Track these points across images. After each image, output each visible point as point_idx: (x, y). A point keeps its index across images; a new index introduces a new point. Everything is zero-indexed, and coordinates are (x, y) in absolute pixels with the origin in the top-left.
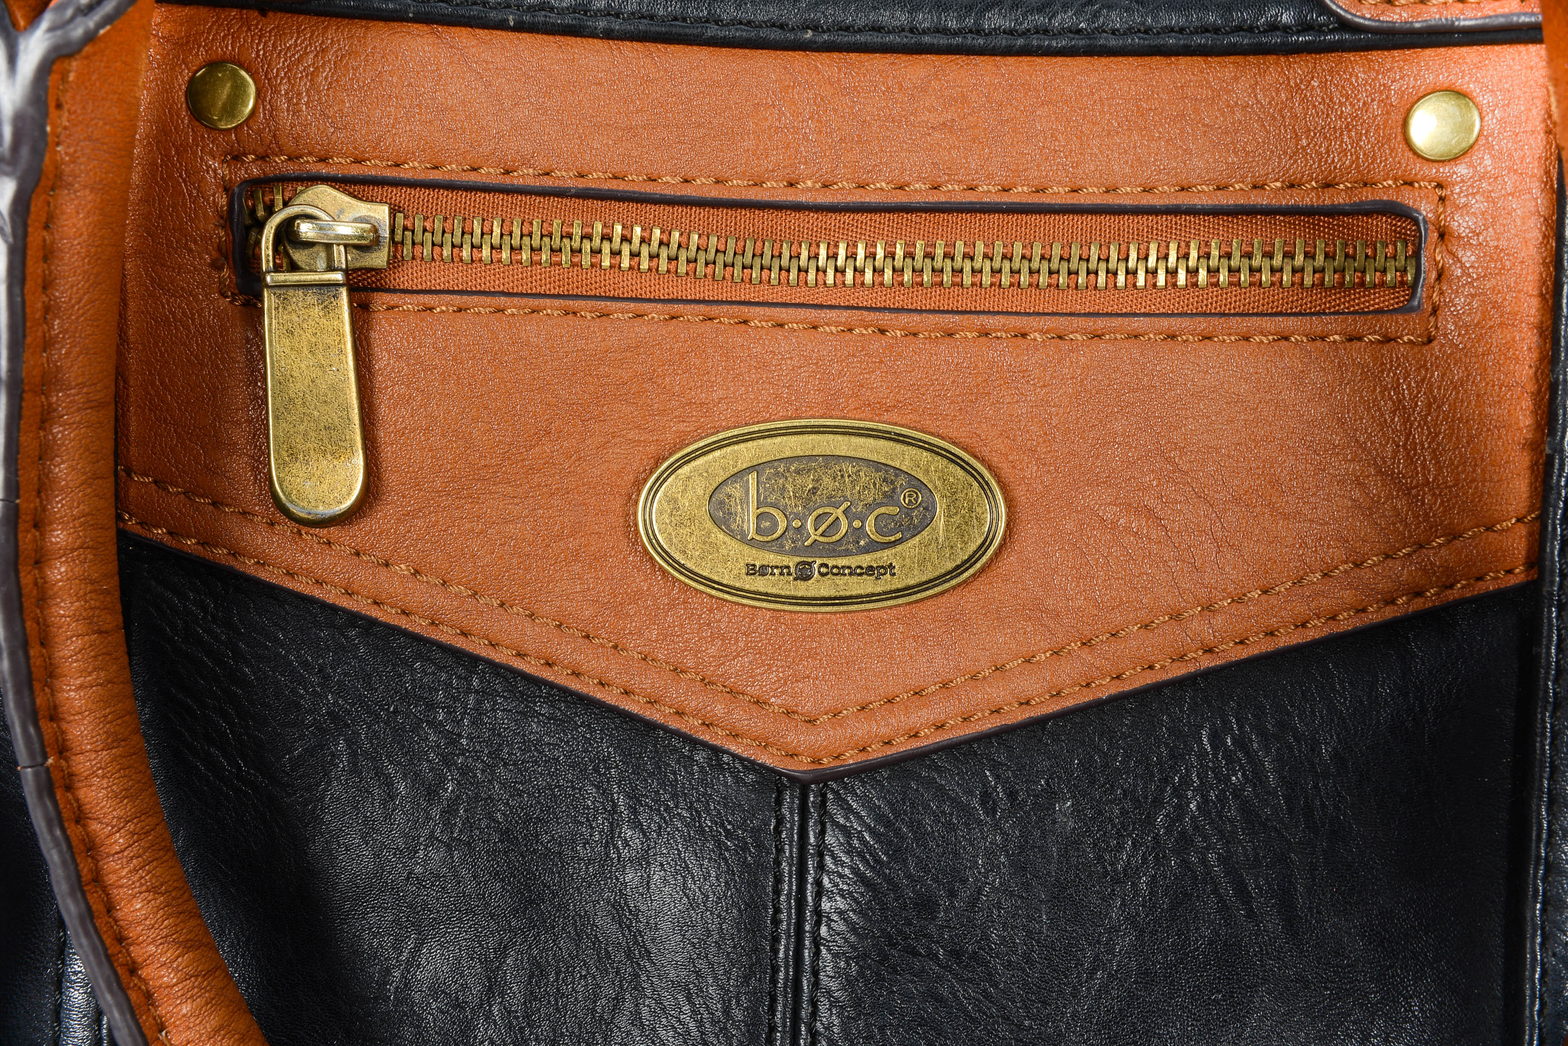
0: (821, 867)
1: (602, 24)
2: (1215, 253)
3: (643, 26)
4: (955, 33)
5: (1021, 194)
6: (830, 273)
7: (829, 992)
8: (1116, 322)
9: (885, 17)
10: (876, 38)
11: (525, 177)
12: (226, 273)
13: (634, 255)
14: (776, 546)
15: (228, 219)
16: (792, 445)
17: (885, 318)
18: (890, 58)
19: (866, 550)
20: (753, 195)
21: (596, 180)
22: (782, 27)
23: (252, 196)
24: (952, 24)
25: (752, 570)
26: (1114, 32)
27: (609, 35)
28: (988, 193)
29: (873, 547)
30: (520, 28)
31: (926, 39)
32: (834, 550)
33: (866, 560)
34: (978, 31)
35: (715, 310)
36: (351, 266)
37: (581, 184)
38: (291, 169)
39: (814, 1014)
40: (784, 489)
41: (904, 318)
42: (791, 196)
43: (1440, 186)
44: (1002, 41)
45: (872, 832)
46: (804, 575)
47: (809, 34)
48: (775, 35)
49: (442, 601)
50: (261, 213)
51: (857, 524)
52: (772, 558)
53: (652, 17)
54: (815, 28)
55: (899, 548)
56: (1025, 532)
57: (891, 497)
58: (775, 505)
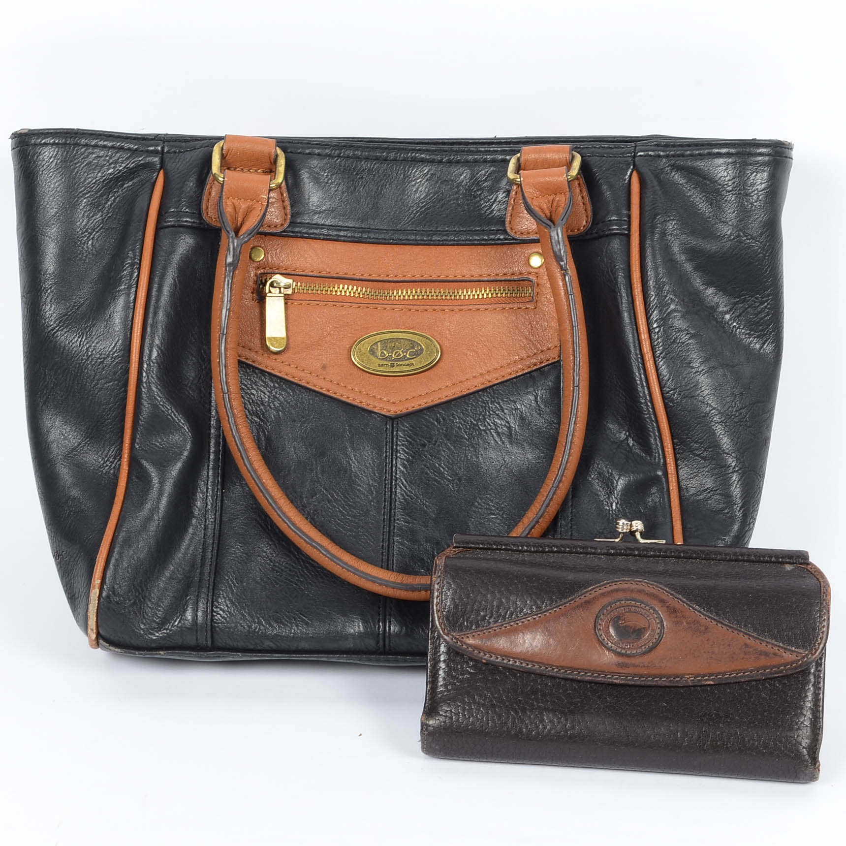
0: (397, 438)
1: (342, 238)
2: (493, 290)
3: (352, 239)
4: (426, 241)
5: (442, 277)
6: (397, 297)
7: (399, 468)
8: (466, 307)
9: (409, 237)
10: (407, 242)
11: (324, 274)
12: (254, 295)
13: (350, 292)
14: (386, 359)
15: (256, 282)
16: (388, 336)
17: (411, 307)
18: (410, 246)
19: (407, 360)
20: (378, 278)
21: (341, 275)
22: (385, 239)
23: (261, 277)
24: (425, 239)
25: (379, 365)
26: (463, 240)
27: (344, 241)
28: (434, 277)
29: (409, 359)
30: (324, 239)
31: (419, 242)
32: (399, 360)
33: (407, 362)
34: (431, 240)
35: (369, 305)
36: (285, 293)
37: (337, 275)
38: (270, 271)
39: (396, 474)
40: (387, 346)
41: (415, 307)
42: (387, 279)
43: (537, 274)
44: (437, 242)
45: (411, 430)
46: (392, 366)
47: (391, 241)
48: (383, 241)
49: (302, 374)
50: (263, 281)
51: (405, 354)
52: (384, 363)
53: (354, 237)
54: (393, 240)
55: (415, 359)
56: (445, 356)
57: (413, 348)
58: (385, 350)
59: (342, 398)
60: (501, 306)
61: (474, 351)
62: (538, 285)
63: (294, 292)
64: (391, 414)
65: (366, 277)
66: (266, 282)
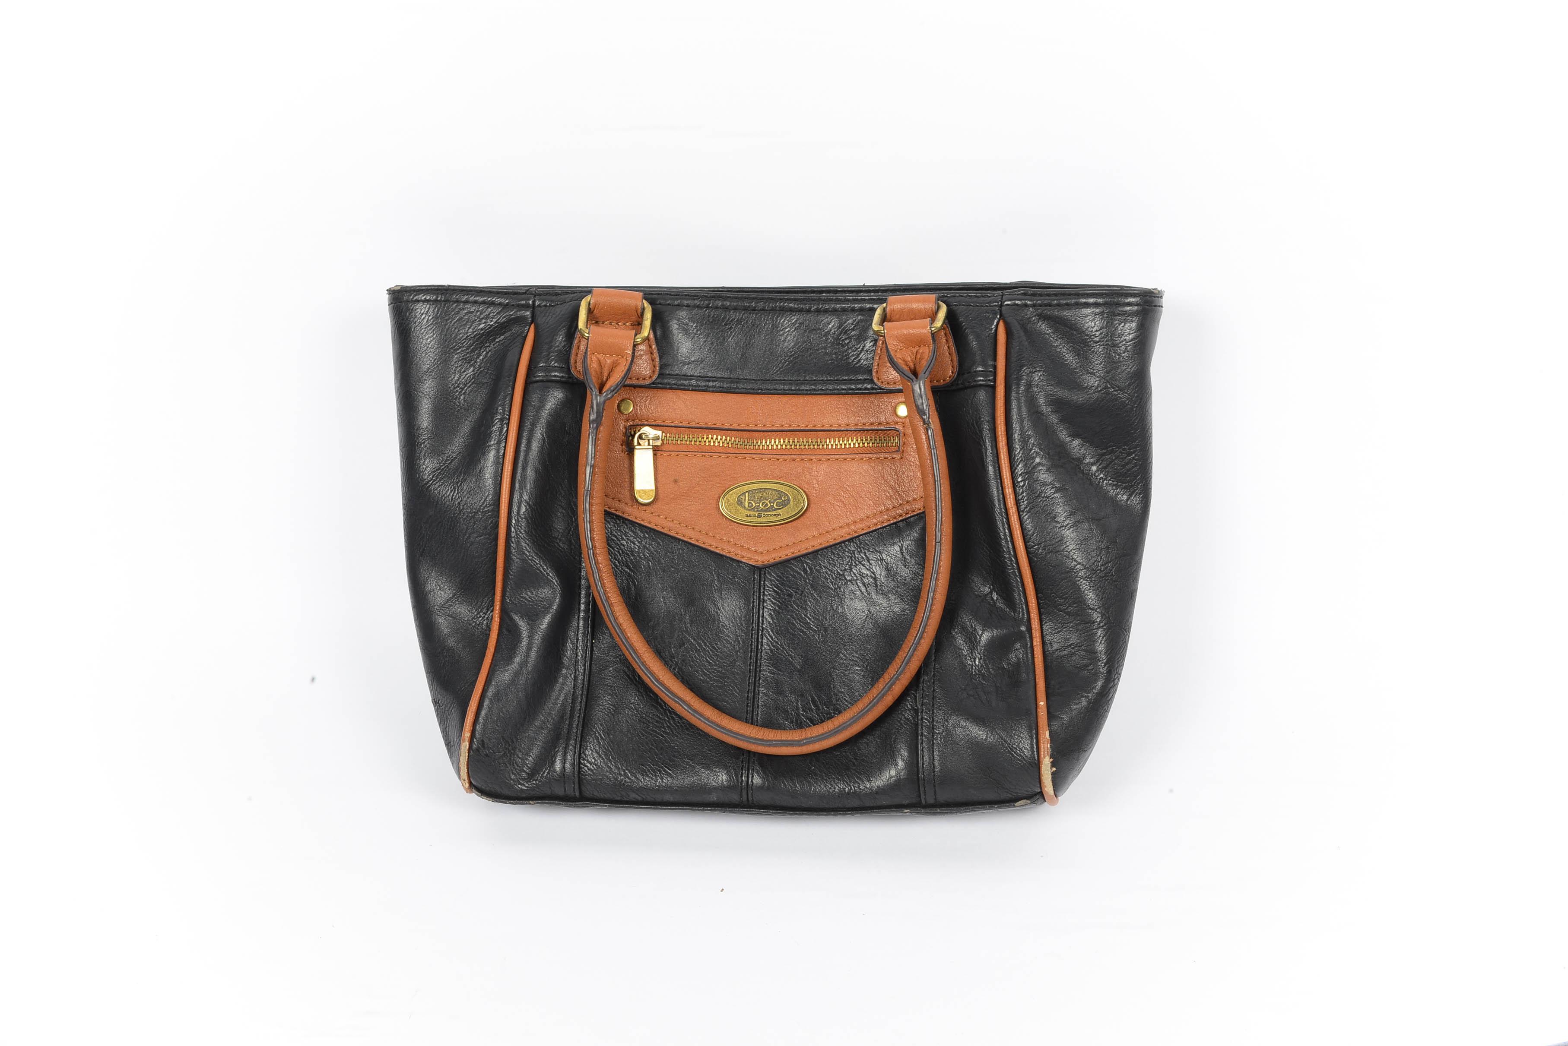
0: (764, 589)
1: (711, 389)
2: (859, 439)
3: (721, 389)
4: (794, 390)
5: (810, 427)
6: (766, 446)
7: (766, 619)
8: (833, 456)
9: (777, 387)
10: (776, 392)
11: (693, 424)
12: (624, 447)
13: (719, 442)
14: (753, 510)
15: (625, 434)
16: (756, 486)
17: (778, 457)
18: (779, 396)
19: (774, 510)
20: (747, 428)
21: (710, 425)
22: (753, 389)
23: (631, 429)
24: (793, 388)
25: (747, 516)
26: (830, 390)
27: (713, 392)
28: (802, 427)
29: (776, 509)
30: (693, 390)
31: (787, 392)
32: (767, 510)
33: (774, 513)
34: (799, 390)
35: (738, 455)
36: (653, 445)
37: (706, 426)
38: (639, 423)
39: (763, 624)
40: (754, 496)
41: (783, 456)
42: (756, 428)
43: (903, 424)
44: (805, 392)
45: (777, 580)
46: (759, 516)
47: (760, 391)
48: (752, 391)
49: (671, 525)
50: (632, 433)
51: (772, 504)
52: (752, 513)
53: (723, 387)
54: (761, 390)
55: (782, 510)
56: (812, 506)
57: (780, 498)
58: (752, 500)
59: (710, 548)
60: (867, 456)
61: (841, 501)
62: (904, 435)
63: (663, 444)
64: (759, 564)
65: (735, 426)
66: (635, 433)
